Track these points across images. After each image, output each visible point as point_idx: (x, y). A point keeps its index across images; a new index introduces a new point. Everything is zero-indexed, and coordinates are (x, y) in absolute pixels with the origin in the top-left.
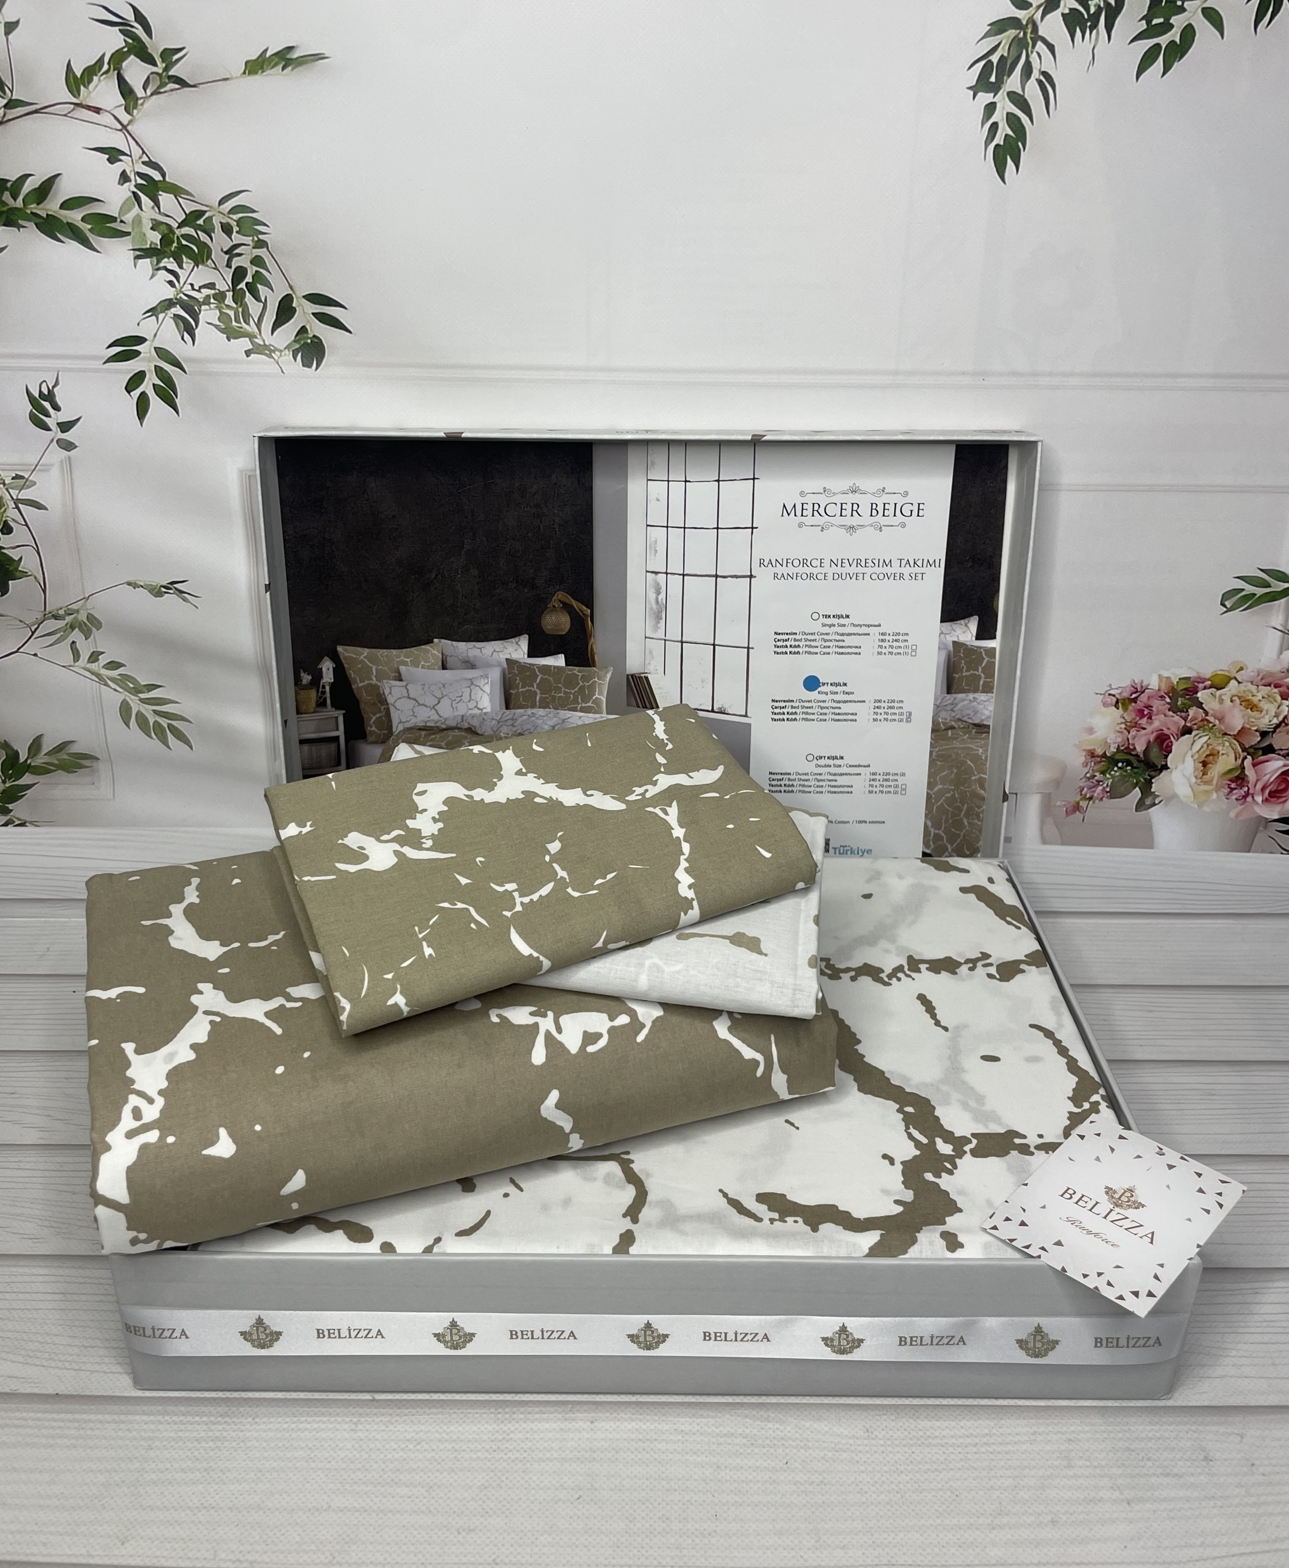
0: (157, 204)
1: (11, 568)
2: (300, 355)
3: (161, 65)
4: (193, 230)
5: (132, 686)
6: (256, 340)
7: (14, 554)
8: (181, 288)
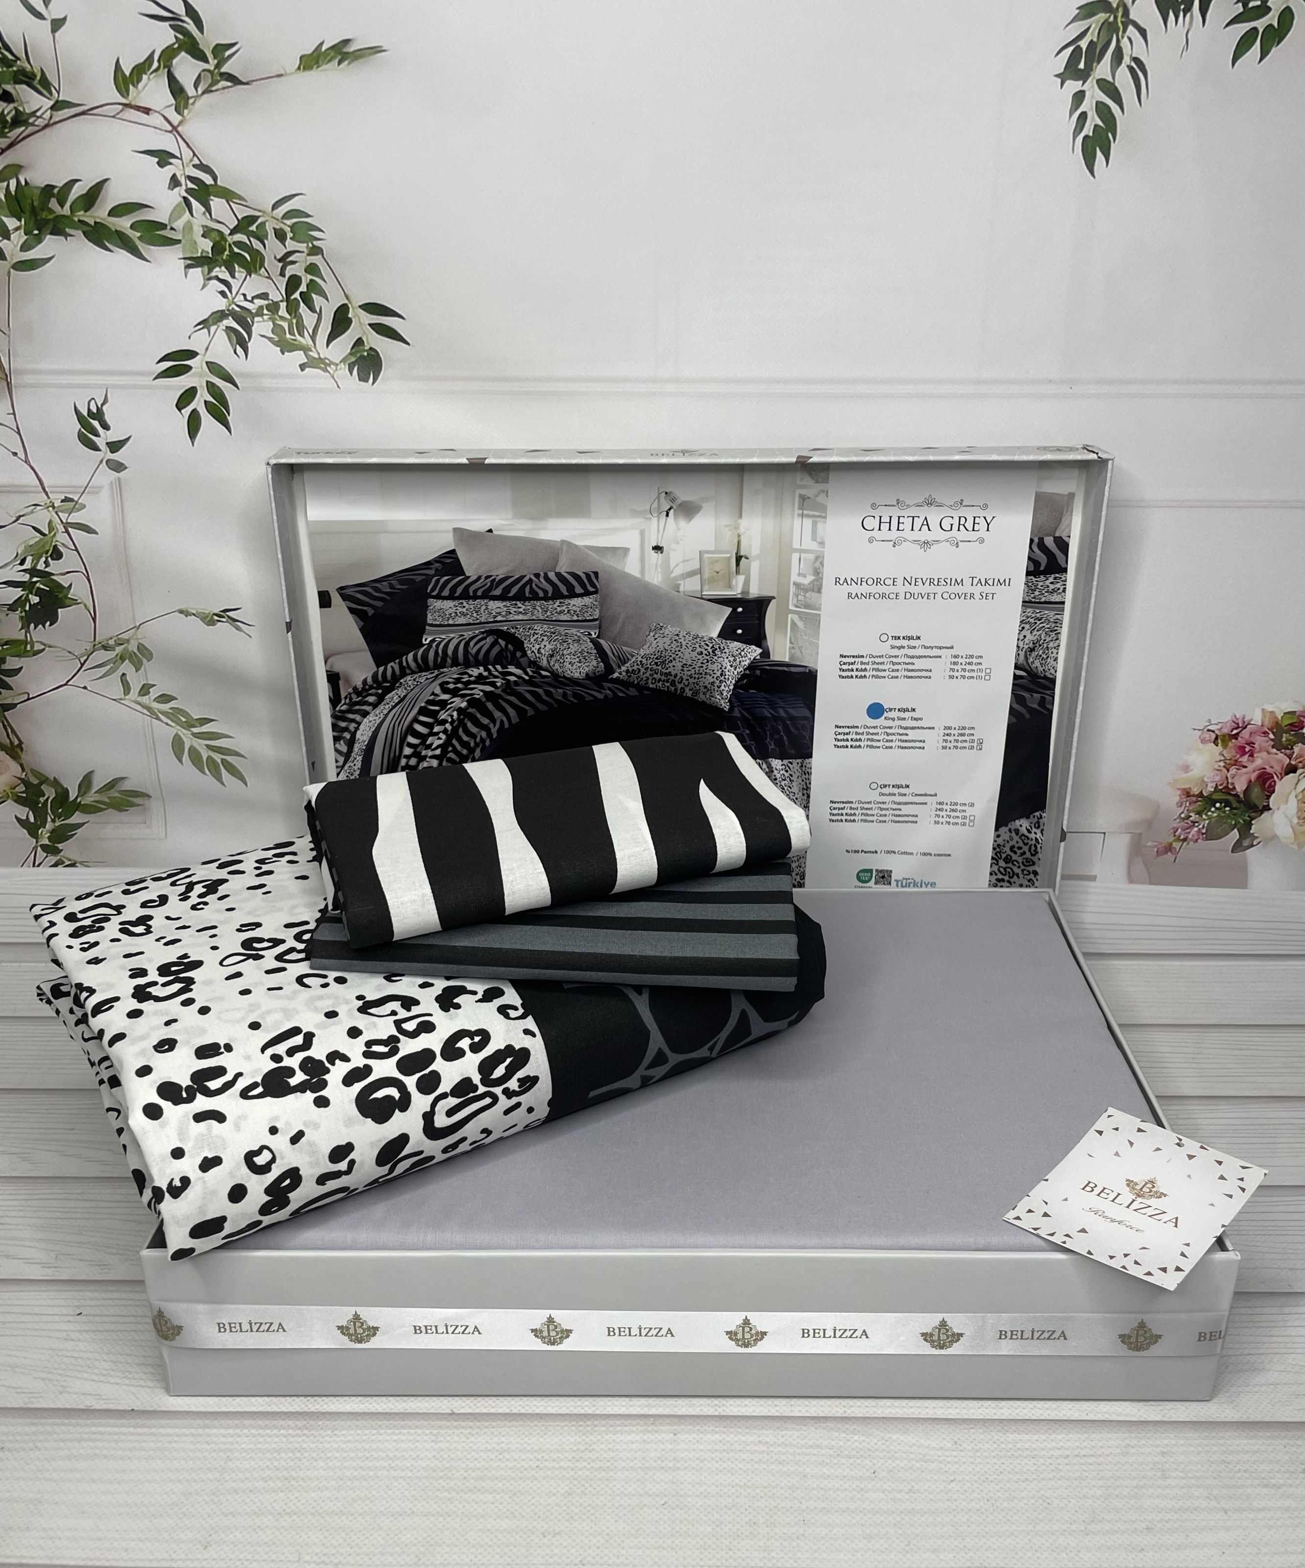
0: (208, 209)
1: (61, 596)
2: (356, 368)
3: (213, 62)
4: (245, 237)
5: (184, 720)
6: (310, 353)
7: (64, 581)
8: (233, 299)
